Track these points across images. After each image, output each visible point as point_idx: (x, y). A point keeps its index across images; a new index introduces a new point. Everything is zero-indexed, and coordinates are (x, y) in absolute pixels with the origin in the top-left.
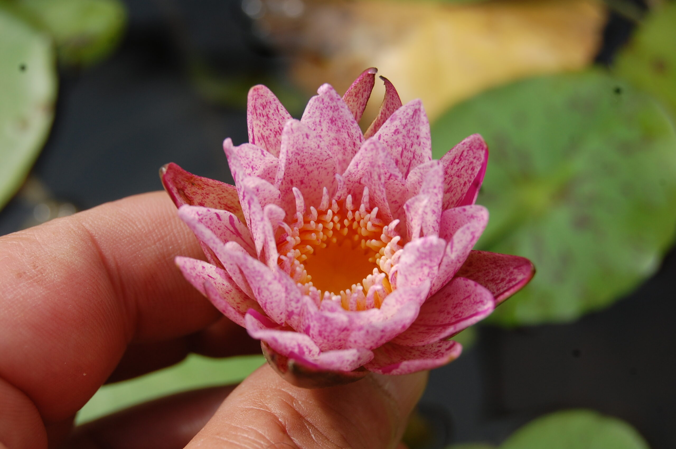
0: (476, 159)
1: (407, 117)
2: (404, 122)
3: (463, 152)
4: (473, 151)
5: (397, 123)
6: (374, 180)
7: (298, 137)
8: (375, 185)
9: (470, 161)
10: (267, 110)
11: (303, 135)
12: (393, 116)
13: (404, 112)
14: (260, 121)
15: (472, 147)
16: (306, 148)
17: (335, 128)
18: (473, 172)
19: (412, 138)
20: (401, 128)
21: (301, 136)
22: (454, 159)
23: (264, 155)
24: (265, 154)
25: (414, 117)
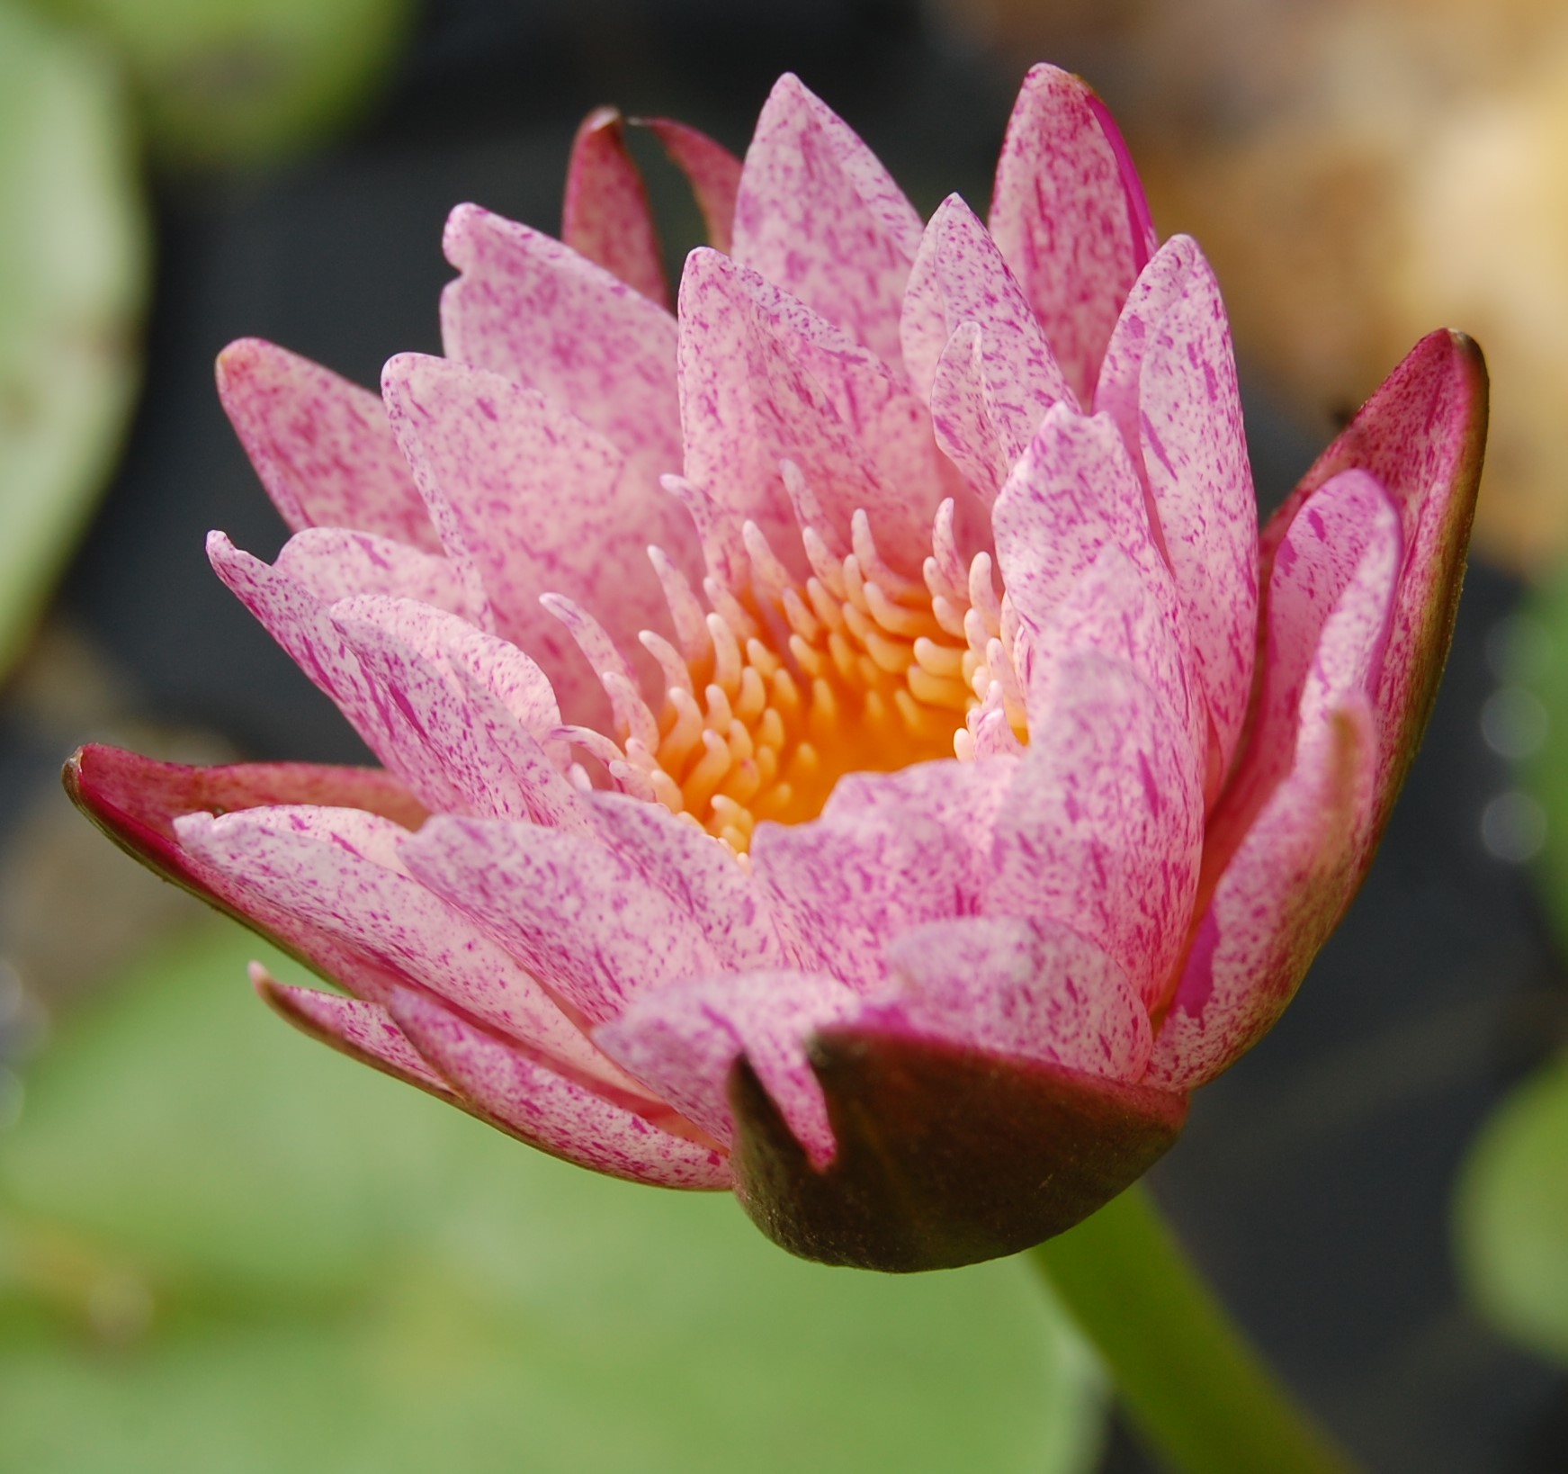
0: (1092, 178)
1: (793, 184)
2: (796, 214)
3: (1038, 183)
4: (1064, 155)
5: (773, 226)
6: (795, 421)
7: (458, 430)
8: (809, 442)
9: (1081, 206)
10: (323, 440)
11: (470, 414)
12: (744, 205)
13: (771, 167)
14: (327, 495)
15: (1055, 141)
16: (512, 467)
17: (588, 378)
18: (1116, 236)
19: (857, 258)
20: (799, 242)
21: (466, 421)
22: (1029, 234)
23: (384, 564)
24: (382, 555)
25: (815, 167)
